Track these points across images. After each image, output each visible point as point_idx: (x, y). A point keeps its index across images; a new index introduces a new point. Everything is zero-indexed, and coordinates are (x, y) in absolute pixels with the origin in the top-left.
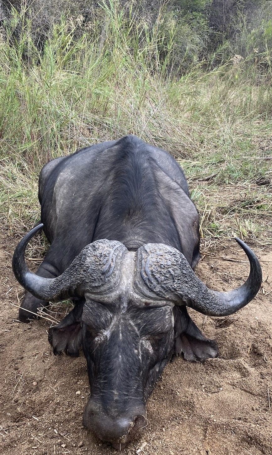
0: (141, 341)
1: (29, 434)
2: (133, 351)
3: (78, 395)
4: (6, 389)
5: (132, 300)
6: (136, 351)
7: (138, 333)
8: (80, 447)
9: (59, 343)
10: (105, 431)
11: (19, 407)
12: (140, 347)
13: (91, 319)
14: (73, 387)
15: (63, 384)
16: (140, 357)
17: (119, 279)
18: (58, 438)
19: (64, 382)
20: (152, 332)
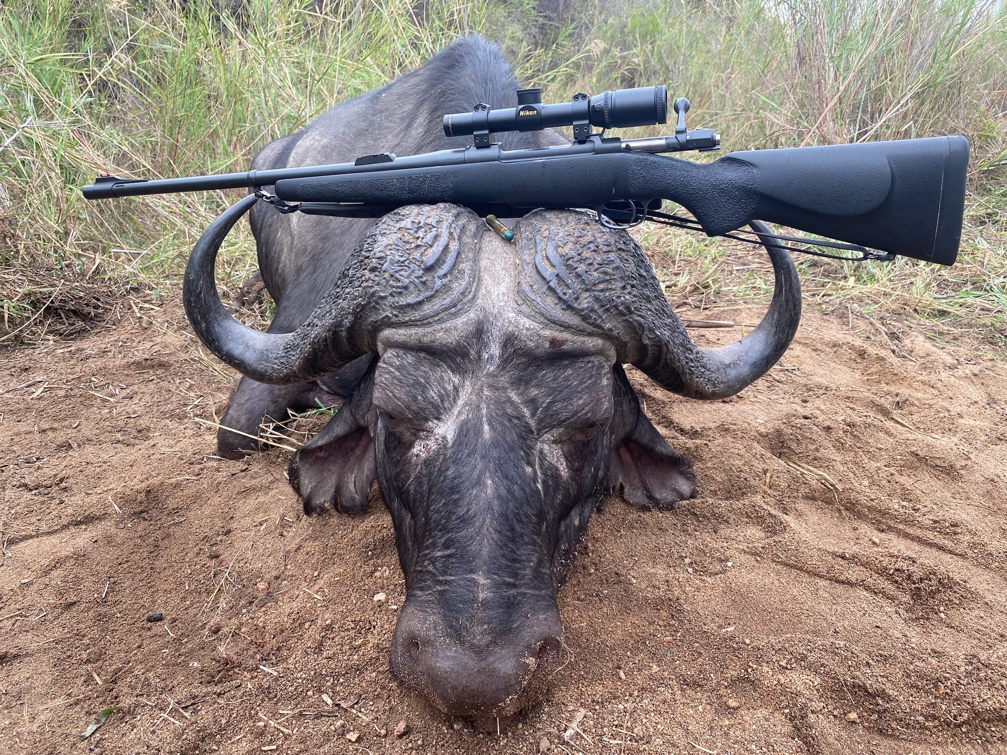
0: (539, 445)
1: (253, 712)
2: (524, 471)
3: (380, 604)
4: (188, 603)
5: (513, 334)
6: (529, 470)
7: (532, 423)
8: (400, 737)
9: (316, 487)
10: (454, 688)
11: (223, 643)
12: (537, 458)
13: (398, 395)
14: (364, 585)
15: (336, 579)
16: (539, 486)
17: (475, 284)
18: (336, 716)
19: (339, 574)
20: (569, 419)
